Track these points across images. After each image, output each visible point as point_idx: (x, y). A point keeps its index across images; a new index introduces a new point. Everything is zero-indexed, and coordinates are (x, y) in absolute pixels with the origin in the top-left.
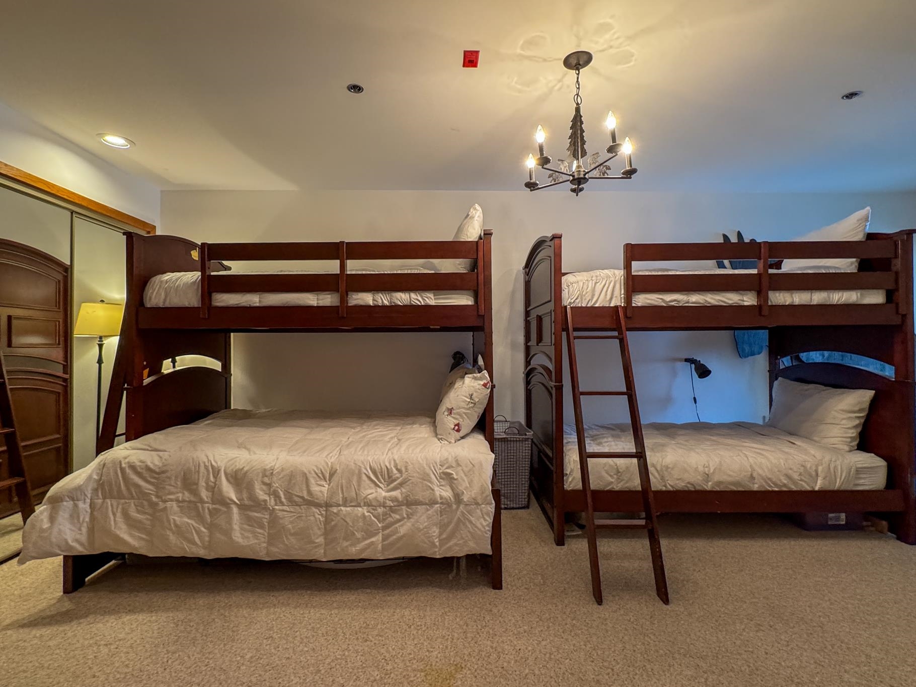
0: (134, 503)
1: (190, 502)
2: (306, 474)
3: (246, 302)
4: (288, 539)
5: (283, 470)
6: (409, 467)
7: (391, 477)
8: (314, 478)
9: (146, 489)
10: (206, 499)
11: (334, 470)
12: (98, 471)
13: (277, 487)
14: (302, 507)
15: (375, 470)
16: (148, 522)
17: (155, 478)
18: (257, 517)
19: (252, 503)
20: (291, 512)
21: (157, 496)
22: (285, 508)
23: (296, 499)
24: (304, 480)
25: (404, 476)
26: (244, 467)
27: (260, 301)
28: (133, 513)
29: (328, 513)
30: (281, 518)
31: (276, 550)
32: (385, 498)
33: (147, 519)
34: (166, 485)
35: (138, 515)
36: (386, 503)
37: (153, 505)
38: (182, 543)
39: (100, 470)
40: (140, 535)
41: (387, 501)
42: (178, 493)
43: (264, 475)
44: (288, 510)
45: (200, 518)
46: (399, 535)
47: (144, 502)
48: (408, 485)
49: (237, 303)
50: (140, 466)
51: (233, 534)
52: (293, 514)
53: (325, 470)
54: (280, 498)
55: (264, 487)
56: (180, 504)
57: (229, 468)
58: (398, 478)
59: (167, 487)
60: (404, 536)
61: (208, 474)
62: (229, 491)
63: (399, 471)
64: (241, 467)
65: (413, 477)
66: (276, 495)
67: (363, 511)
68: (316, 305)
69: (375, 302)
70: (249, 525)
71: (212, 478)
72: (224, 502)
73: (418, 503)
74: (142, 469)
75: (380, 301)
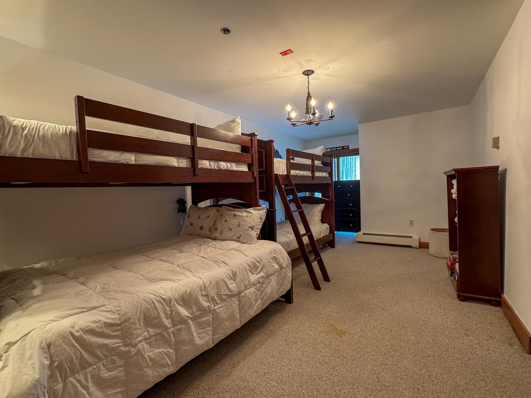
0: (103, 364)
1: (156, 334)
2: (224, 280)
3: (125, 160)
4: (224, 324)
5: (210, 282)
6: (262, 259)
7: (257, 266)
8: (228, 280)
9: (114, 344)
10: (169, 326)
11: (234, 273)
12: (46, 355)
13: (213, 294)
14: (227, 300)
15: (250, 265)
16: (122, 374)
17: (117, 331)
18: (205, 320)
19: (200, 313)
20: (223, 306)
21: (125, 345)
22: (220, 305)
23: (224, 297)
24: (224, 283)
25: (262, 264)
26: (186, 290)
27: (136, 160)
28: (105, 374)
29: (240, 298)
30: (220, 313)
31: (219, 335)
32: (258, 278)
33: (121, 371)
34: (133, 330)
35: (111, 373)
36: (260, 281)
37: (124, 355)
38: (159, 371)
39: (46, 352)
40: (116, 391)
41: (260, 279)
42: (142, 333)
43: (201, 290)
44: (222, 306)
45: (168, 343)
46: (268, 294)
47: (114, 358)
48: (265, 268)
49: (116, 160)
50: (98, 327)
51: (195, 340)
52: (224, 308)
53: (230, 274)
54: (216, 301)
55: (204, 298)
56: (148, 341)
57: (175, 295)
58: (259, 266)
59: (135, 332)
60: (270, 294)
61: (163, 306)
62: (184, 312)
63: (258, 262)
64: (184, 291)
65: (266, 263)
66: (213, 300)
67: (252, 289)
68: (177, 166)
69: (211, 167)
70: (201, 329)
71: (168, 308)
72: (183, 321)
73: (271, 275)
74: (102, 328)
75: (213, 166)
